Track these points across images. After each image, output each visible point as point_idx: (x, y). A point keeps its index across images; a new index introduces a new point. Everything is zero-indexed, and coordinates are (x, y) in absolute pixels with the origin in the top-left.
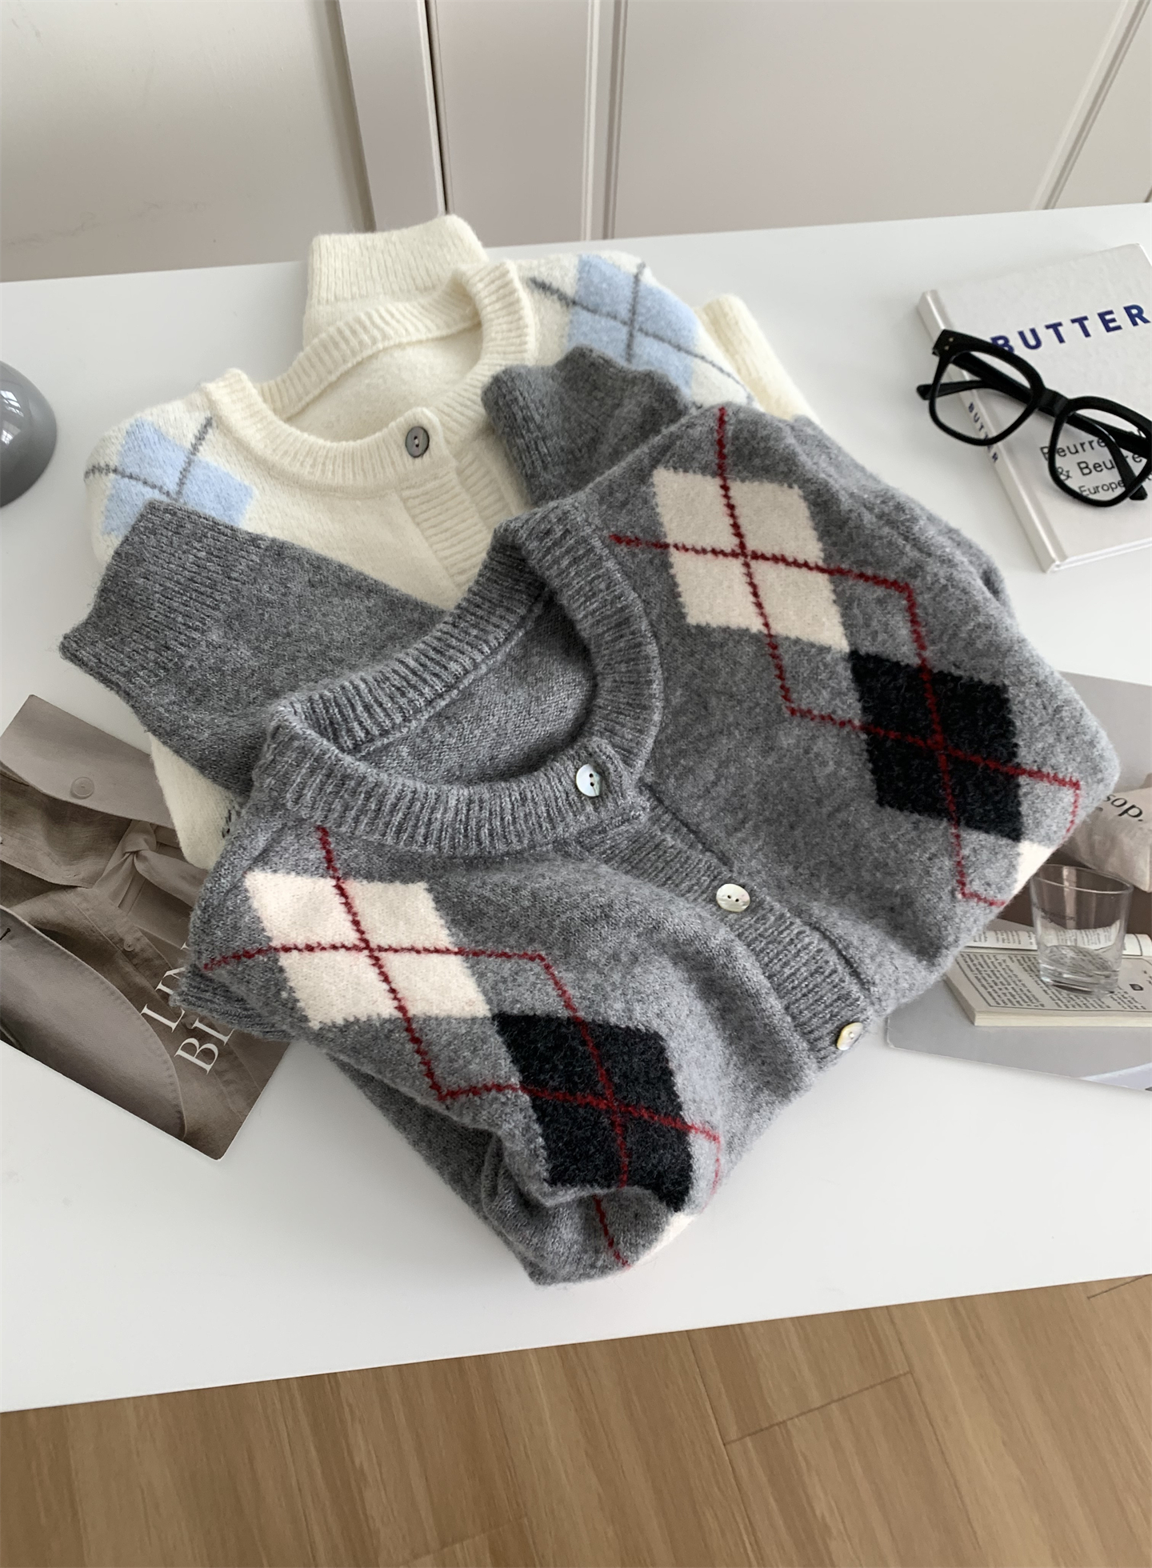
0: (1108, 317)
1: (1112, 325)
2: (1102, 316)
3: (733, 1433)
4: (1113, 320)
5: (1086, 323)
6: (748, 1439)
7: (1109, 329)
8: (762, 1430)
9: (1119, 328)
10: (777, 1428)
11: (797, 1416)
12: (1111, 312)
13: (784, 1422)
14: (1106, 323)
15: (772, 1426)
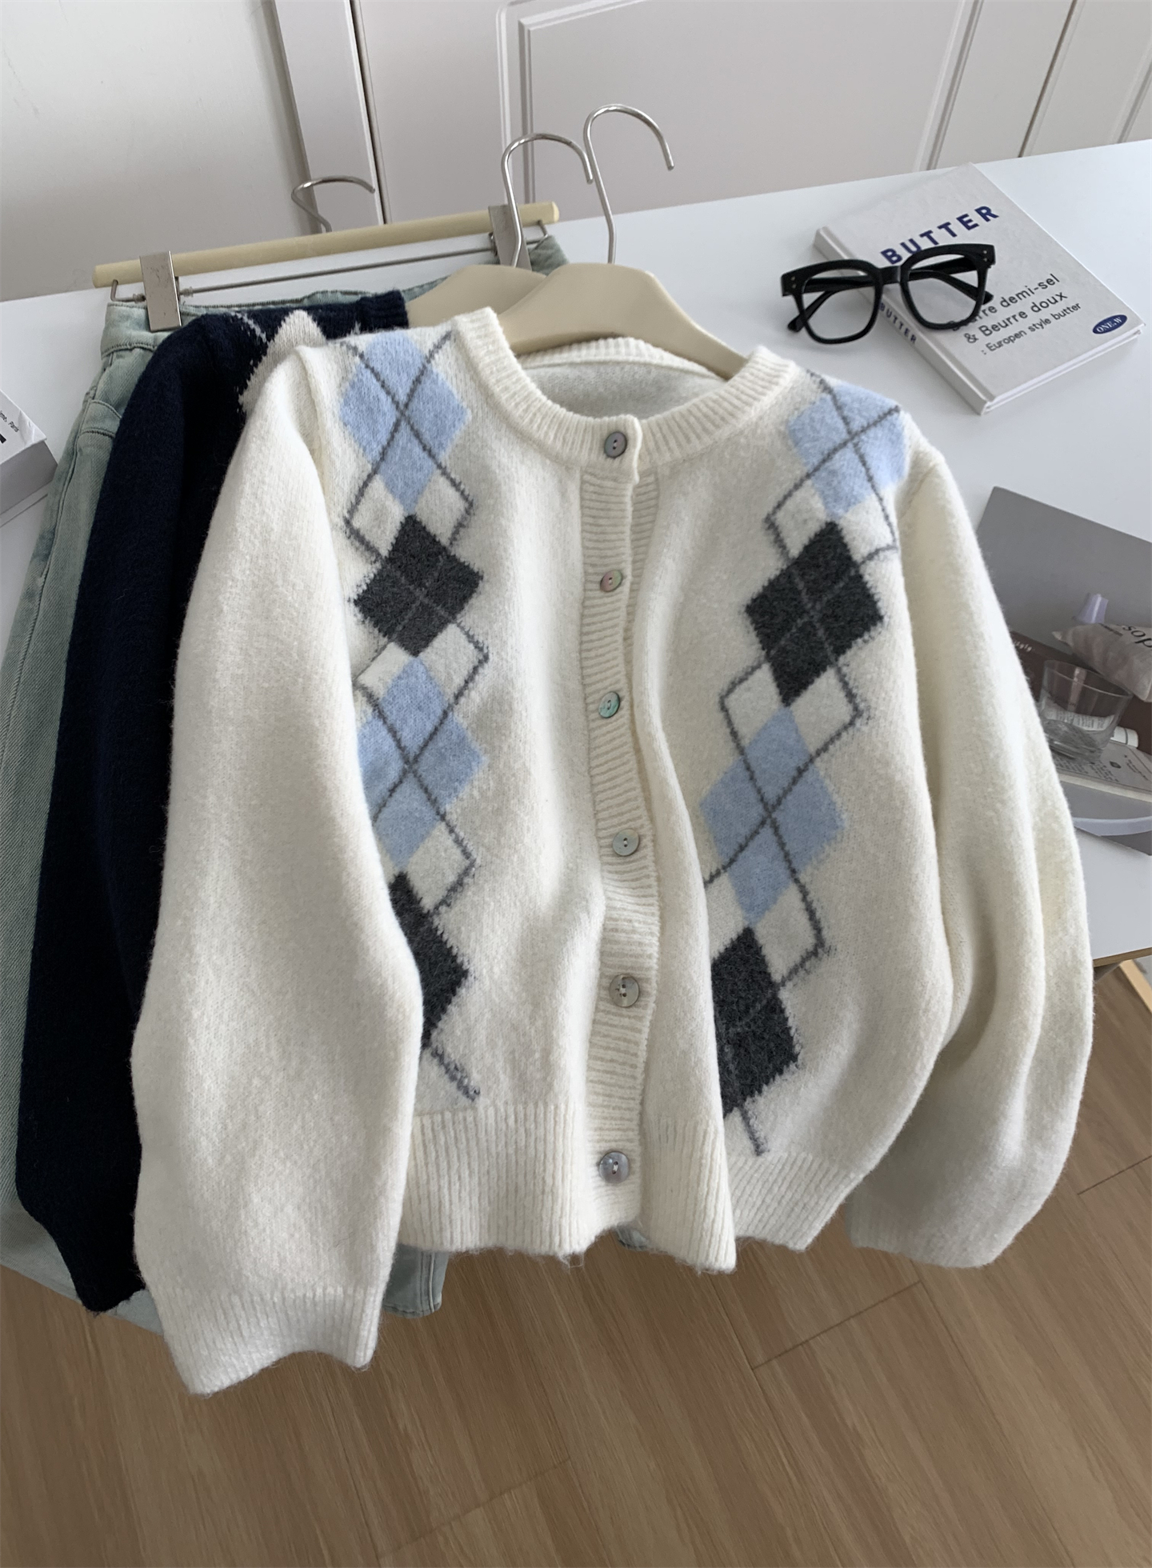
0: (965, 219)
1: (970, 224)
2: (960, 219)
3: (760, 1358)
4: (970, 221)
5: (950, 227)
6: (774, 1362)
7: (969, 228)
8: (786, 1352)
9: (976, 225)
10: (800, 1347)
11: (818, 1335)
12: (966, 216)
13: (807, 1341)
14: (965, 224)
15: (795, 1347)
